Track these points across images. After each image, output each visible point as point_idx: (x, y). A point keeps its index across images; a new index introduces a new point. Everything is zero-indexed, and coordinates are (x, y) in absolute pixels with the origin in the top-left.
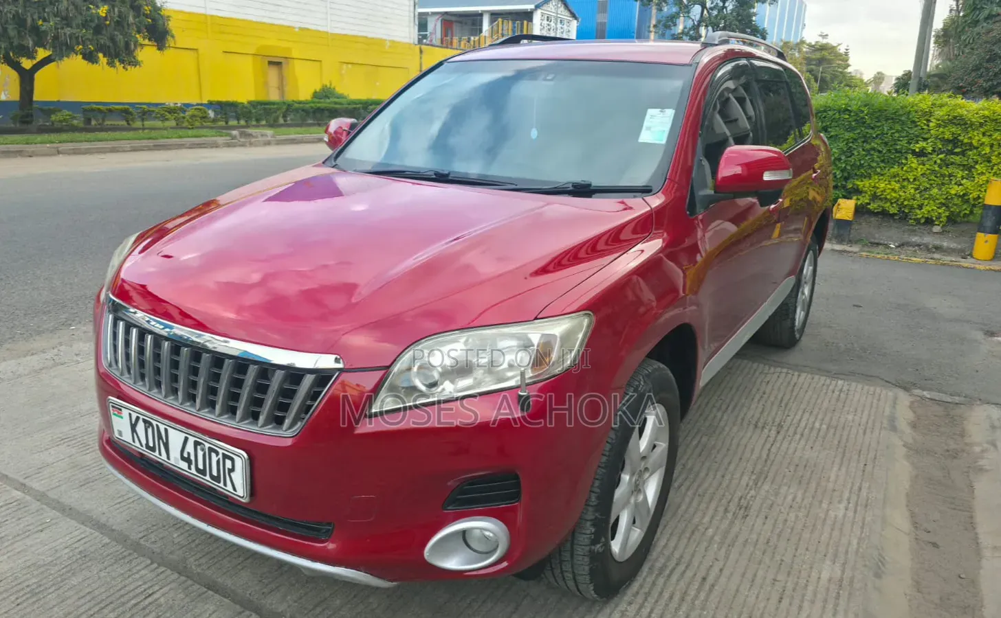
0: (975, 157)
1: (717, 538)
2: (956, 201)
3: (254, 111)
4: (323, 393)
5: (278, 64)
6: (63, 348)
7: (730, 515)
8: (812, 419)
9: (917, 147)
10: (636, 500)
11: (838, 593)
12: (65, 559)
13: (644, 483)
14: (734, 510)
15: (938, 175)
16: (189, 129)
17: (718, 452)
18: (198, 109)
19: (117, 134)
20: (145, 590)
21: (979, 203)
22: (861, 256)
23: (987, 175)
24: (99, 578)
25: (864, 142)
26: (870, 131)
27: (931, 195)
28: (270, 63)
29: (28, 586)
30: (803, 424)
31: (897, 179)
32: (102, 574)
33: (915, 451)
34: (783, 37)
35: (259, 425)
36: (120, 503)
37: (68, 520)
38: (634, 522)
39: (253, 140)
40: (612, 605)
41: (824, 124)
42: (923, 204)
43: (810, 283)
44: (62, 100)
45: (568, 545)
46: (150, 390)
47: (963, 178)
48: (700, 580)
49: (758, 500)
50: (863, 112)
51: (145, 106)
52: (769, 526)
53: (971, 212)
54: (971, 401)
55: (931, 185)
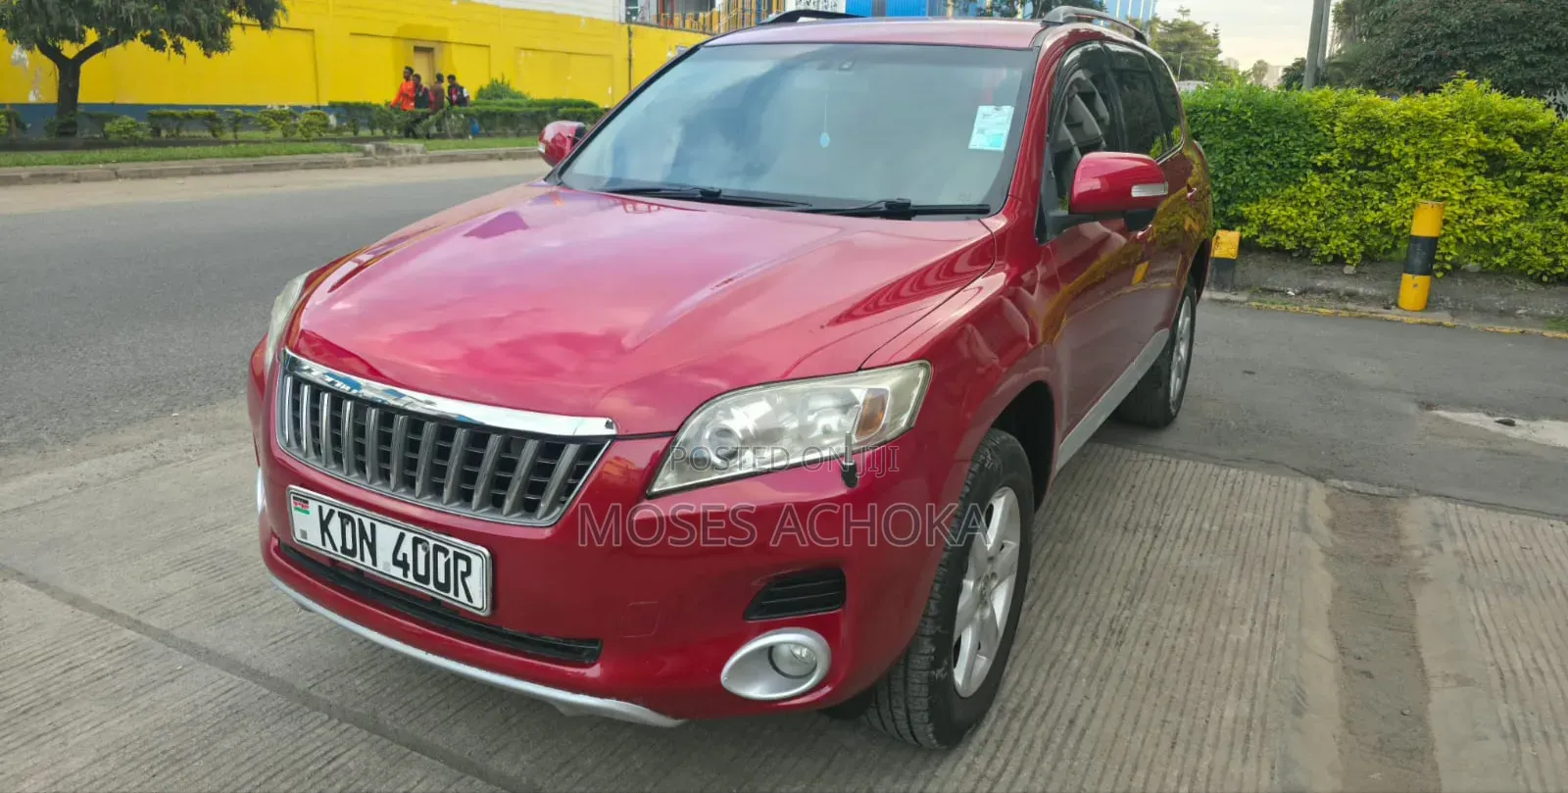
0: (1396, 173)
1: (1085, 670)
2: (1373, 232)
3: (396, 116)
4: (591, 468)
5: (429, 51)
6: (164, 442)
7: (1099, 642)
8: (1198, 519)
9: (1319, 160)
10: (981, 616)
11: (1248, 736)
12: (211, 716)
13: (991, 593)
14: (1104, 636)
15: (1349, 197)
16: (303, 141)
17: (1078, 563)
18: (315, 114)
19: (200, 150)
20: (326, 753)
21: (1404, 234)
22: (1250, 308)
23: (1413, 196)
24: (261, 739)
25: (1247, 153)
26: (1256, 139)
27: (1341, 224)
28: (417, 49)
29: (164, 752)
30: (1186, 525)
31: (1294, 203)
32: (264, 734)
33: (1335, 557)
34: (1129, 13)
35: (504, 513)
36: (275, 643)
37: (207, 666)
38: (979, 648)
39: (397, 157)
40: (954, 756)
41: (1195, 130)
42: (1329, 237)
43: (1187, 340)
44: (118, 101)
45: (901, 671)
46: (348, 474)
47: (1381, 200)
48: (1067, 723)
49: (1135, 624)
50: (1245, 113)
51: (238, 110)
52: (1152, 653)
53: (1394, 247)
54: (1405, 493)
55: (1340, 210)
